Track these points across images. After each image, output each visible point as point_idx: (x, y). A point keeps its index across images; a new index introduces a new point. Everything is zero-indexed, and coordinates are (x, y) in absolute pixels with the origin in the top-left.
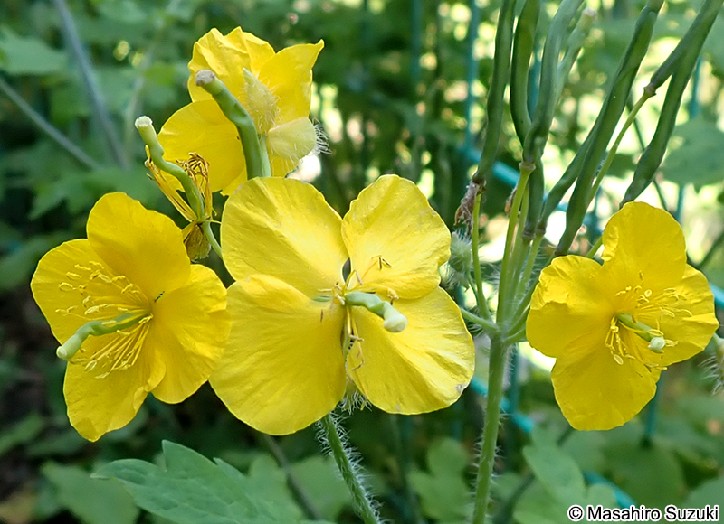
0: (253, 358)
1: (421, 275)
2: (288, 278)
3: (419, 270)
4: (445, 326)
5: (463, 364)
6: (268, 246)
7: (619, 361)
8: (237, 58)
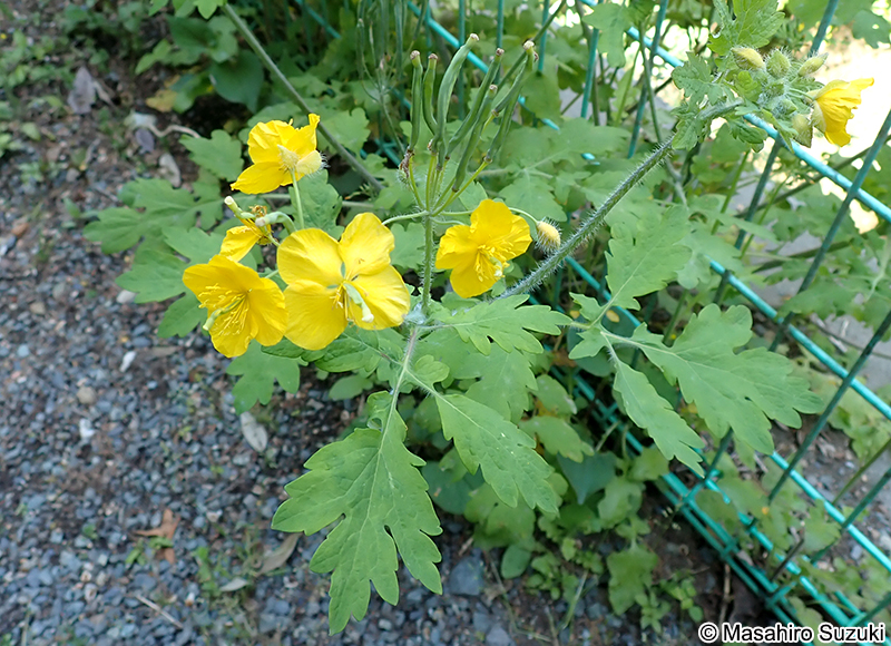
0: (302, 316)
1: (381, 262)
2: (314, 280)
3: (380, 259)
4: (395, 284)
5: (404, 303)
6: (303, 266)
7: (481, 280)
8: (274, 138)
